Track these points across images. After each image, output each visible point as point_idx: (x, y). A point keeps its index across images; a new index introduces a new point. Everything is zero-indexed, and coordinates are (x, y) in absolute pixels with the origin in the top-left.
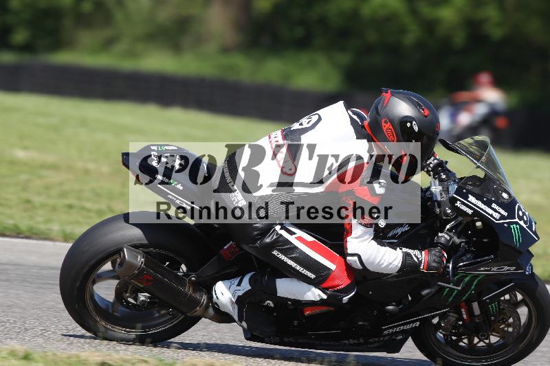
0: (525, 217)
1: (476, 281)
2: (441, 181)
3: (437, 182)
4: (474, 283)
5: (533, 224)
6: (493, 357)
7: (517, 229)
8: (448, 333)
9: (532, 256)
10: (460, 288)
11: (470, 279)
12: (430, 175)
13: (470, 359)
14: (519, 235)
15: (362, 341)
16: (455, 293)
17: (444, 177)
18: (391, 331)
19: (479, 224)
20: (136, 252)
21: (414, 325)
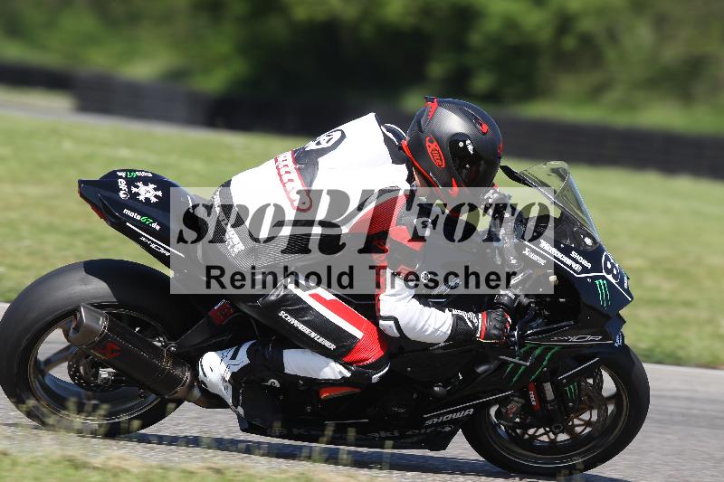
0: (614, 270)
1: (550, 354)
4: (548, 357)
5: (626, 279)
7: (605, 286)
8: (511, 424)
9: (624, 322)
10: (528, 364)
11: (542, 352)
14: (606, 294)
15: (396, 433)
16: (521, 370)
18: (436, 420)
20: (97, 312)
21: (467, 413)
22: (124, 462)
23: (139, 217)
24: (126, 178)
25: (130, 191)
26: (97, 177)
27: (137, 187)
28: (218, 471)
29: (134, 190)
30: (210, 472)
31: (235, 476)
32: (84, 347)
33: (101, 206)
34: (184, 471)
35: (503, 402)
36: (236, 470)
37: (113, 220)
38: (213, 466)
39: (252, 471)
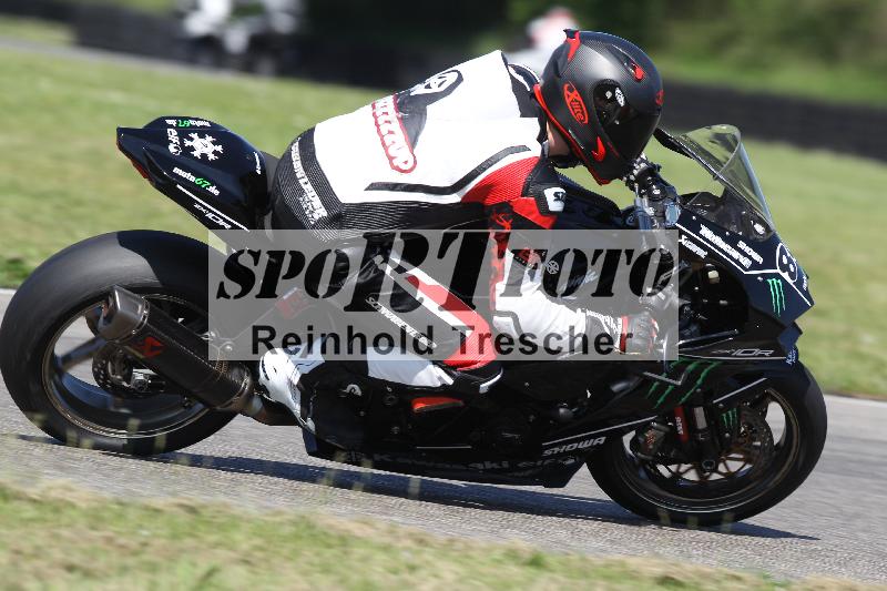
0: (791, 266)
1: (706, 370)
2: (653, 200)
3: (645, 199)
4: (703, 375)
5: (805, 278)
6: (724, 501)
7: (779, 287)
8: (650, 458)
9: (800, 332)
10: (680, 383)
11: (696, 368)
12: (633, 189)
13: (685, 503)
14: (781, 297)
15: (505, 464)
16: (667, 392)
17: (657, 192)
18: (556, 450)
19: (713, 274)
20: (135, 298)
21: (596, 442)
22: (69, 494)
23: (192, 179)
24: (177, 128)
25: (182, 144)
26: (140, 126)
27: (192, 139)
28: (192, 510)
29: (188, 143)
30: (181, 511)
31: (214, 517)
32: (117, 341)
33: (146, 164)
34: (147, 508)
35: (641, 429)
36: (217, 509)
37: (160, 181)
38: (185, 502)
39: (237, 511)
